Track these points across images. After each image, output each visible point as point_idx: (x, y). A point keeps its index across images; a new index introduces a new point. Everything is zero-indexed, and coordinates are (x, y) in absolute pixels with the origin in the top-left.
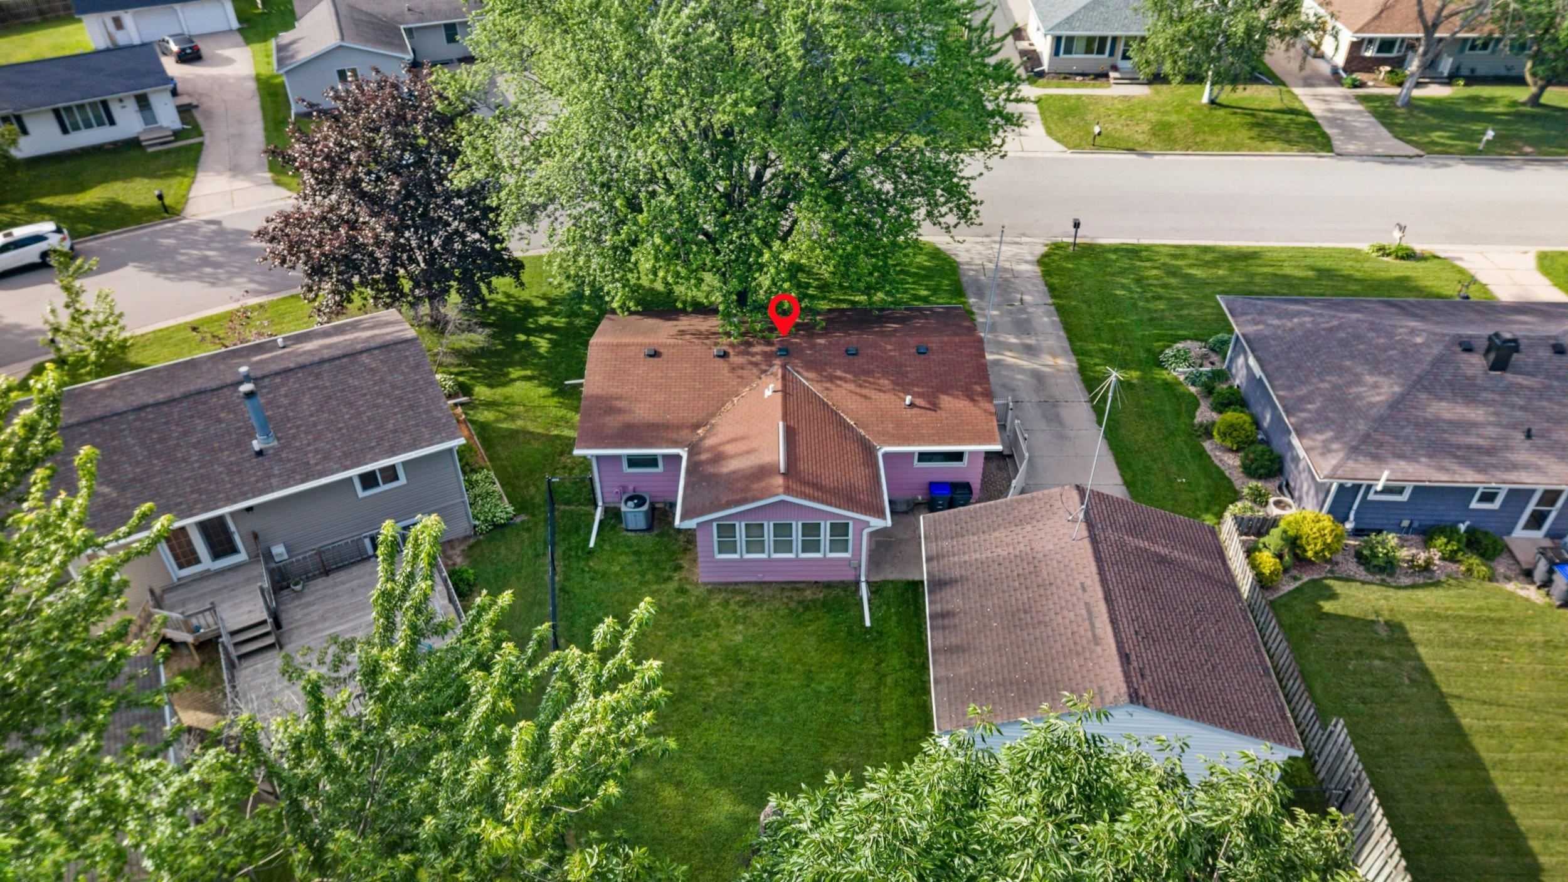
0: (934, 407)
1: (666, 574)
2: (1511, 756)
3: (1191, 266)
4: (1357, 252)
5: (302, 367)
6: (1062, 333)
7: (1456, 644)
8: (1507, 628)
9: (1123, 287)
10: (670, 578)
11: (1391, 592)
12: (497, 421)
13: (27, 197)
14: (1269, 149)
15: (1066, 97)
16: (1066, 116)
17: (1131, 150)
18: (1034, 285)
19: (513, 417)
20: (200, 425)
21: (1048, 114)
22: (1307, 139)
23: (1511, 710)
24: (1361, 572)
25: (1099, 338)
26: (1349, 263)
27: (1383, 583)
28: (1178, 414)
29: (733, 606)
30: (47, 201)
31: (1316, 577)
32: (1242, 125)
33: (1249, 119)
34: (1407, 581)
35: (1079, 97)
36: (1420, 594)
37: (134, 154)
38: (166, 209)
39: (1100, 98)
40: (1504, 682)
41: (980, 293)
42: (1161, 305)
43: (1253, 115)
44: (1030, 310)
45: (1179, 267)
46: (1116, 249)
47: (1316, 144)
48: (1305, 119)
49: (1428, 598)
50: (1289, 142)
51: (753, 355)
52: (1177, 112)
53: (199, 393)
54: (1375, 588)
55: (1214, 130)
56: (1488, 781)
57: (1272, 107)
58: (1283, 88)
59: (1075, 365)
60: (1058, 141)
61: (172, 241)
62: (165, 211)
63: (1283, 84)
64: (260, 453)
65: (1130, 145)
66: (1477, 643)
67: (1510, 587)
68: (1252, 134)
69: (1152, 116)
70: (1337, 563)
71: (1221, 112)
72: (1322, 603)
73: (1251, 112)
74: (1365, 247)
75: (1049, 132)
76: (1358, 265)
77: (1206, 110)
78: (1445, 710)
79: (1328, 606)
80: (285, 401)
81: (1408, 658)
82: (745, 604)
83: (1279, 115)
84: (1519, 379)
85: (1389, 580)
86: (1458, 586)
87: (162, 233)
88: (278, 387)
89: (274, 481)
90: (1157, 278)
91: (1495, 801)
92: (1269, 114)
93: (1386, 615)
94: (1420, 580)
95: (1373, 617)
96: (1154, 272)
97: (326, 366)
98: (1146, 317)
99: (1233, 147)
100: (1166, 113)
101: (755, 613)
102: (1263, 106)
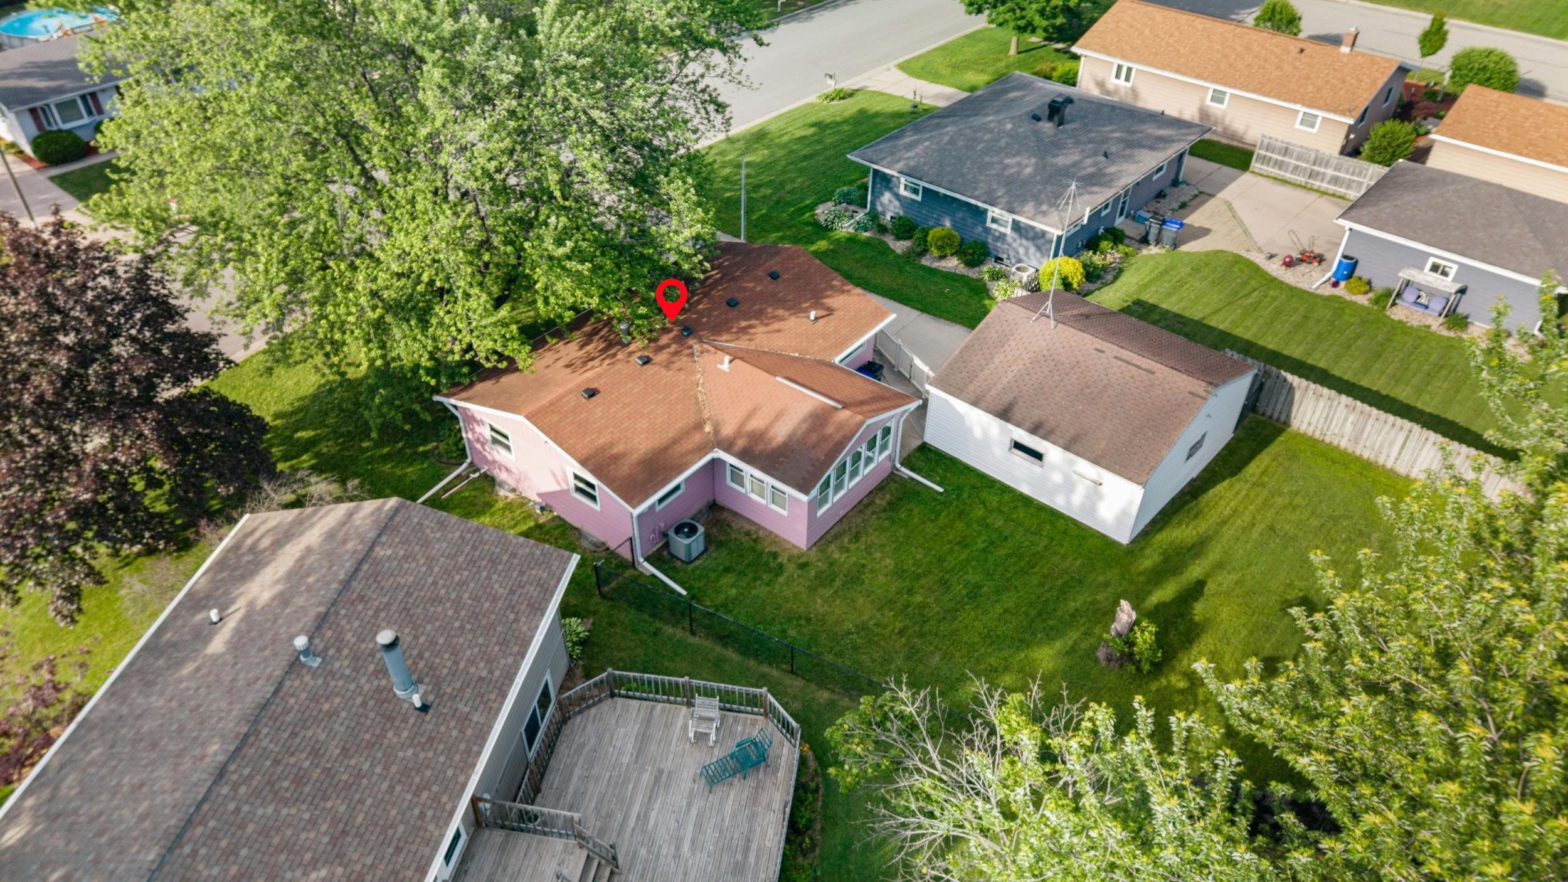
0: (830, 311)
1: (773, 565)
5: (334, 603)
7: (1170, 294)
8: (1173, 273)
10: (781, 565)
20: (317, 734)
24: (1090, 285)
27: (1105, 284)
28: (884, 254)
29: (851, 547)
36: (1124, 279)
49: (1130, 280)
51: (667, 346)
64: (424, 707)
66: (1174, 288)
67: (1145, 252)
82: (857, 539)
85: (1104, 281)
89: (477, 718)
94: (1114, 273)
97: (356, 585)
98: (771, 202)
101: (871, 539)
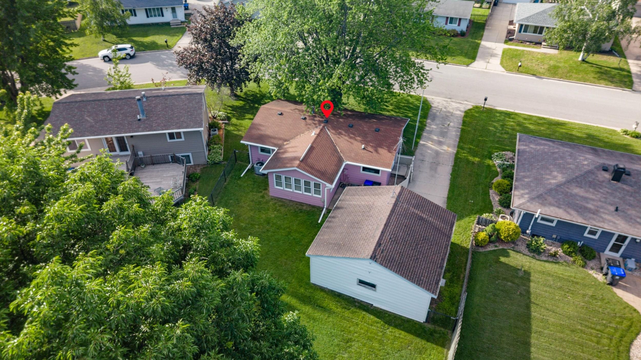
0: (374, 152)
1: (260, 190)
2: (546, 331)
3: (531, 124)
4: (615, 131)
5: (162, 96)
6: (458, 140)
7: (550, 286)
8: (578, 286)
9: (495, 127)
10: (261, 192)
11: (534, 261)
12: (234, 130)
13: (130, 37)
14: (600, 83)
15: (517, 50)
16: (512, 58)
17: (534, 75)
18: (458, 120)
19: (239, 130)
20: (126, 108)
21: (505, 56)
22: (621, 81)
23: (558, 315)
24: (526, 251)
25: (471, 144)
26: (605, 135)
27: (533, 257)
28: (486, 178)
29: (277, 205)
30: (135, 39)
31: (505, 248)
32: (593, 72)
33: (598, 70)
34: (545, 259)
35: (523, 51)
36: (547, 265)
37: (167, 27)
38: (168, 46)
39: (533, 52)
40: (562, 305)
41: (433, 119)
42: (506, 136)
43: (601, 68)
44: (450, 128)
45: (525, 123)
46: (501, 113)
47: (625, 84)
48: (625, 73)
49: (549, 267)
50: (612, 82)
51: (314, 120)
52: (565, 62)
53: (130, 98)
54: (528, 257)
55: (578, 72)
56: (529, 337)
57: (612, 66)
58: (623, 59)
59: (455, 152)
60: (503, 67)
61: (165, 57)
62: (168, 47)
63: (625, 57)
64: (139, 120)
65: (535, 73)
66: (560, 288)
67: (591, 272)
68: (596, 76)
69: (552, 63)
70: (517, 245)
71: (586, 65)
72: (501, 257)
73: (600, 67)
74: (619, 130)
75: (502, 63)
76: (610, 136)
77: (579, 63)
78: (528, 307)
79: (503, 259)
80: (153, 105)
81: (524, 285)
82: (282, 206)
83: (613, 70)
84: (625, 187)
85: (536, 256)
86: (566, 266)
87: (163, 54)
88: (153, 101)
89: (140, 129)
90: (512, 126)
91: (527, 345)
92: (609, 69)
93: (526, 268)
94: (551, 260)
95: (520, 268)
96: (512, 123)
97: (170, 97)
98: (497, 139)
99: (584, 80)
100: (560, 62)
101: (283, 209)
102: (608, 66)
